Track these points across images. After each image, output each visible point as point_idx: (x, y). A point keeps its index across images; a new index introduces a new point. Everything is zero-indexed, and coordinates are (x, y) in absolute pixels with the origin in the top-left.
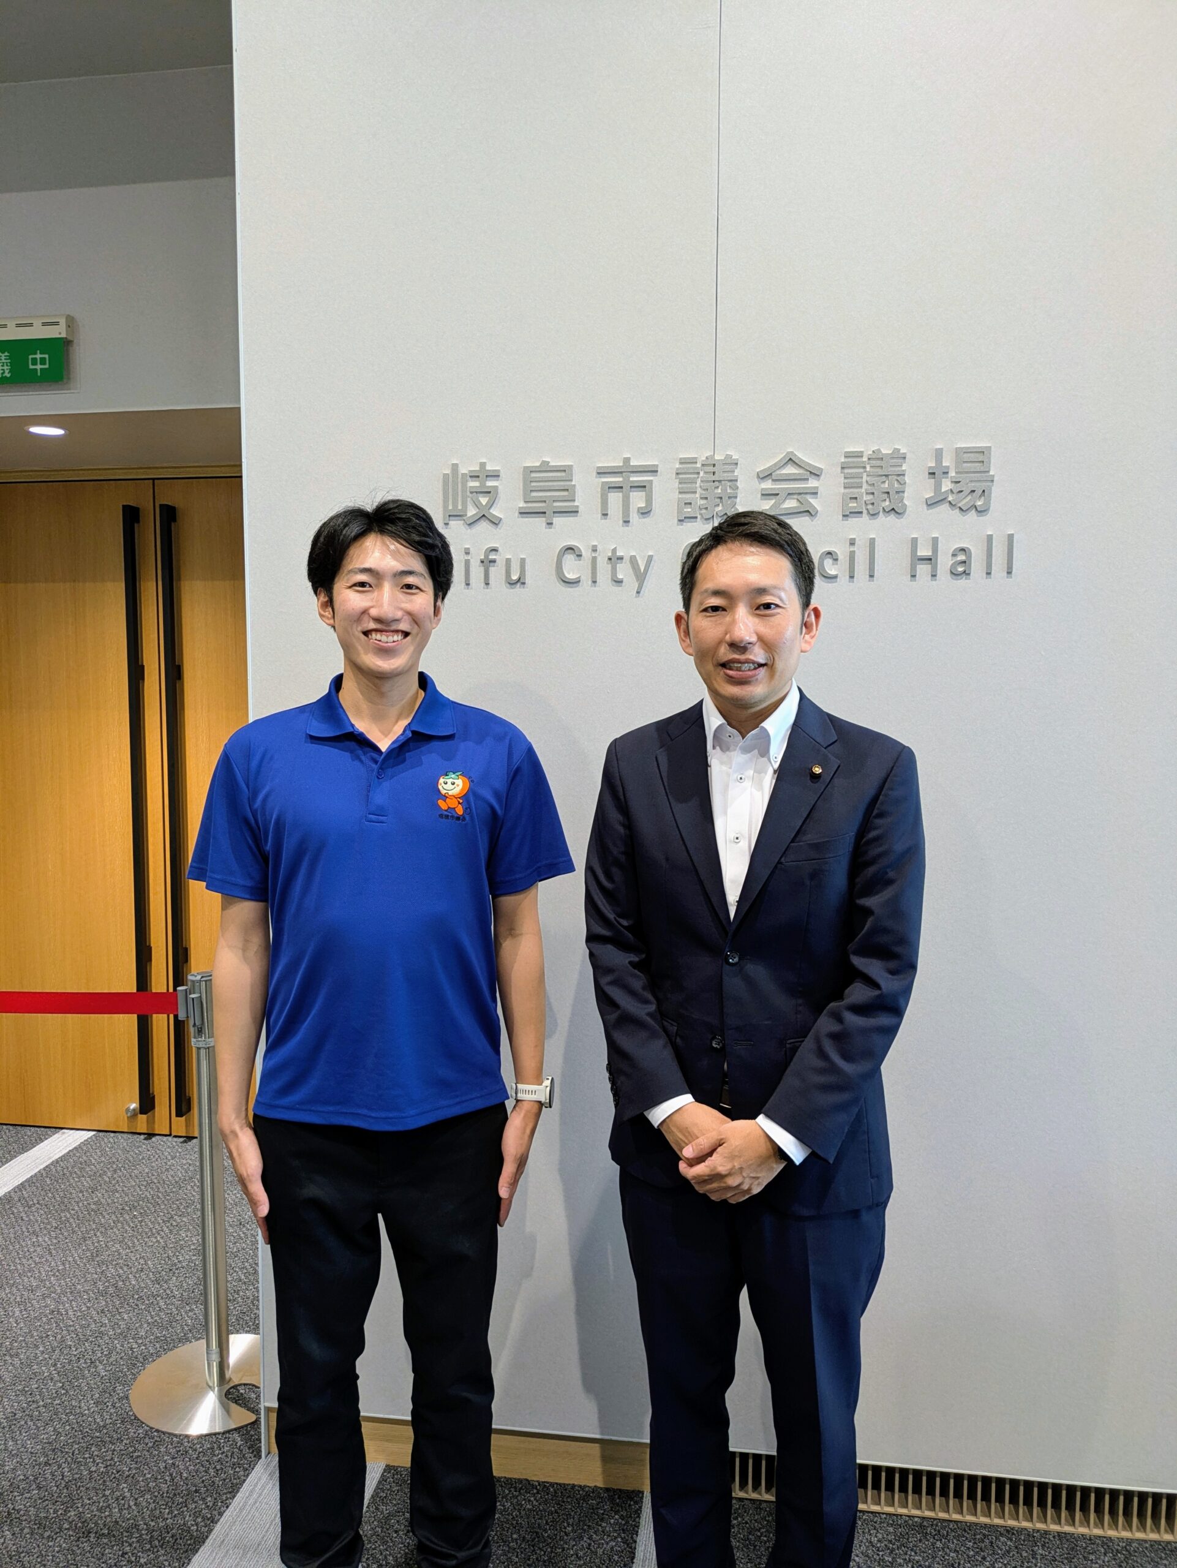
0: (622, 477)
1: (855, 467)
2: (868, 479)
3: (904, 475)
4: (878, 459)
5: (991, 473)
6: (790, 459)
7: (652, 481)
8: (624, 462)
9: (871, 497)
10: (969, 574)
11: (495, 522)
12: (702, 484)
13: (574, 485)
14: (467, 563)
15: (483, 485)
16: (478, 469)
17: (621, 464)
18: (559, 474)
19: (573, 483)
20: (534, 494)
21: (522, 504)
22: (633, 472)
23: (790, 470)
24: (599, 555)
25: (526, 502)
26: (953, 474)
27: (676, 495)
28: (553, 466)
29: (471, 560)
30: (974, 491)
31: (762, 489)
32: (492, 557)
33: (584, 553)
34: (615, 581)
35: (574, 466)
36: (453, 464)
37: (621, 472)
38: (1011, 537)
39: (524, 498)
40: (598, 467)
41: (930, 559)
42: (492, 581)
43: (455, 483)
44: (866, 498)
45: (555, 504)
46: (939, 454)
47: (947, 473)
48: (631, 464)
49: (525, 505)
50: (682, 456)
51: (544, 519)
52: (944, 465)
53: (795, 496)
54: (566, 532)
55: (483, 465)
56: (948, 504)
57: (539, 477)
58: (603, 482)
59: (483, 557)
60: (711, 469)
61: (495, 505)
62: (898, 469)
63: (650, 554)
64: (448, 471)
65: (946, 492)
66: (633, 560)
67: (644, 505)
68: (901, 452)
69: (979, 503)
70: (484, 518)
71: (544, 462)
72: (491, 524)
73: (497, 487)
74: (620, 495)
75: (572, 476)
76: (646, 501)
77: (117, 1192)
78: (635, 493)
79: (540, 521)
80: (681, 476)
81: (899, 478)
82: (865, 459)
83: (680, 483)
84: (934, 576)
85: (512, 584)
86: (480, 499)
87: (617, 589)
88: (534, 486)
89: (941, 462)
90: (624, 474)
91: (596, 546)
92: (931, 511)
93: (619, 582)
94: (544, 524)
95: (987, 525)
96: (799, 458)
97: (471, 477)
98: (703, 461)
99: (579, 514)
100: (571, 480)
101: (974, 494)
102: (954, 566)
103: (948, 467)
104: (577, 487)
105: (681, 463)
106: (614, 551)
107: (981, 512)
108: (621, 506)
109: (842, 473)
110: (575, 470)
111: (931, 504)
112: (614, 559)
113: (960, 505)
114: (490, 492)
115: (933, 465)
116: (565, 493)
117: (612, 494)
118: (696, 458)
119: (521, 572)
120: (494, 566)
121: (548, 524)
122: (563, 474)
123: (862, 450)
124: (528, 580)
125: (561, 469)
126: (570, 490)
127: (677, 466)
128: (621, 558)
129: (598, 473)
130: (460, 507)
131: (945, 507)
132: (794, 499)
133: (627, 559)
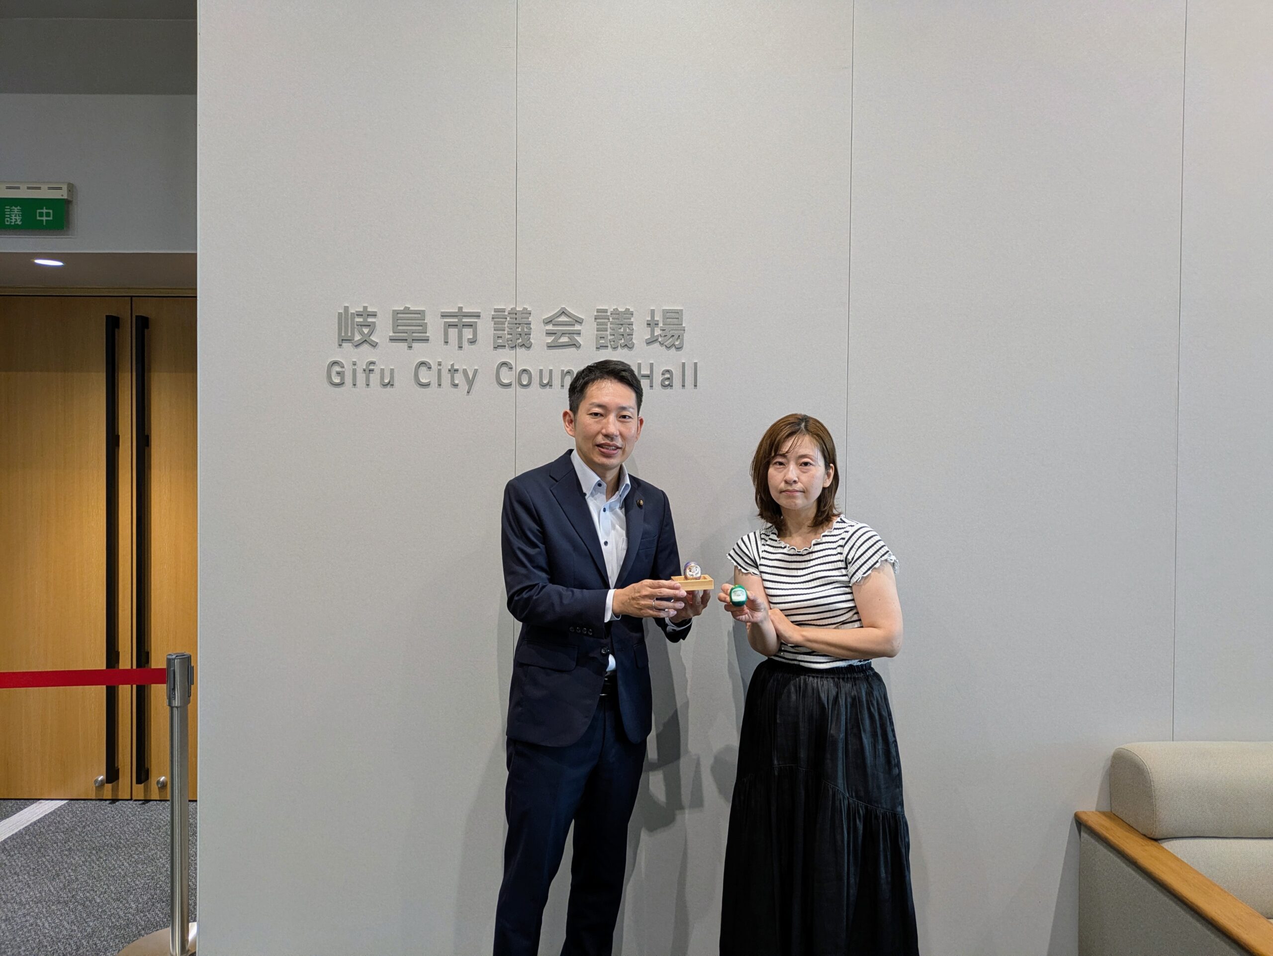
0: (457, 319)
1: (602, 319)
2: (611, 326)
3: (632, 325)
4: (617, 314)
5: (684, 325)
6: (563, 312)
7: (476, 322)
8: (458, 310)
9: (613, 337)
10: (672, 386)
11: (374, 345)
12: (509, 325)
13: (426, 323)
14: (354, 371)
15: (365, 320)
16: (362, 310)
17: (457, 311)
18: (416, 315)
19: (426, 322)
20: (399, 328)
21: (391, 334)
22: (464, 316)
23: (563, 319)
24: (443, 368)
25: (394, 332)
26: (662, 325)
27: (492, 332)
28: (412, 310)
29: (357, 369)
30: (673, 336)
31: (546, 330)
32: (371, 367)
33: (432, 367)
34: (454, 385)
35: (426, 311)
36: (345, 307)
37: (457, 316)
38: (696, 364)
39: (393, 330)
40: (442, 312)
41: (649, 376)
42: (371, 384)
43: (347, 319)
44: (610, 337)
45: (414, 335)
46: (653, 312)
47: (658, 324)
48: (463, 311)
49: (394, 335)
50: (496, 307)
51: (406, 344)
52: (655, 319)
53: (567, 335)
54: (420, 352)
55: (365, 308)
56: (658, 343)
57: (403, 317)
58: (445, 322)
59: (365, 367)
60: (514, 316)
61: (373, 334)
62: (628, 320)
63: (476, 368)
64: (342, 311)
65: (657, 335)
66: (465, 371)
67: (471, 337)
68: (631, 310)
69: (677, 343)
70: (366, 342)
71: (406, 307)
72: (371, 346)
73: (375, 322)
74: (456, 330)
75: (425, 317)
76: (473, 335)
77: (86, 841)
78: (465, 329)
79: (404, 345)
80: (495, 320)
81: (629, 326)
82: (609, 314)
83: (495, 324)
84: (651, 386)
85: (385, 385)
86: (363, 329)
87: (455, 390)
88: (400, 323)
89: (654, 318)
90: (459, 317)
91: (441, 362)
92: (649, 347)
93: (456, 385)
94: (406, 347)
95: (682, 357)
96: (568, 311)
97: (357, 315)
98: (509, 311)
99: (429, 341)
100: (424, 320)
101: (673, 338)
102: (663, 381)
103: (658, 321)
104: (428, 324)
105: (495, 312)
106: (452, 365)
107: (679, 348)
108: (457, 337)
109: (595, 321)
110: (427, 314)
111: (649, 343)
112: (453, 371)
113: (666, 344)
114: (370, 326)
115: (649, 319)
116: (421, 328)
117: (451, 329)
118: (505, 309)
119: (390, 377)
120: (372, 373)
121: (409, 347)
122: (419, 316)
123: (607, 308)
124: (396, 384)
125: (418, 312)
126: (424, 326)
127: (493, 313)
128: (457, 370)
129: (442, 316)
130: (349, 334)
131: (657, 345)
132: (566, 336)
133: (461, 371)
